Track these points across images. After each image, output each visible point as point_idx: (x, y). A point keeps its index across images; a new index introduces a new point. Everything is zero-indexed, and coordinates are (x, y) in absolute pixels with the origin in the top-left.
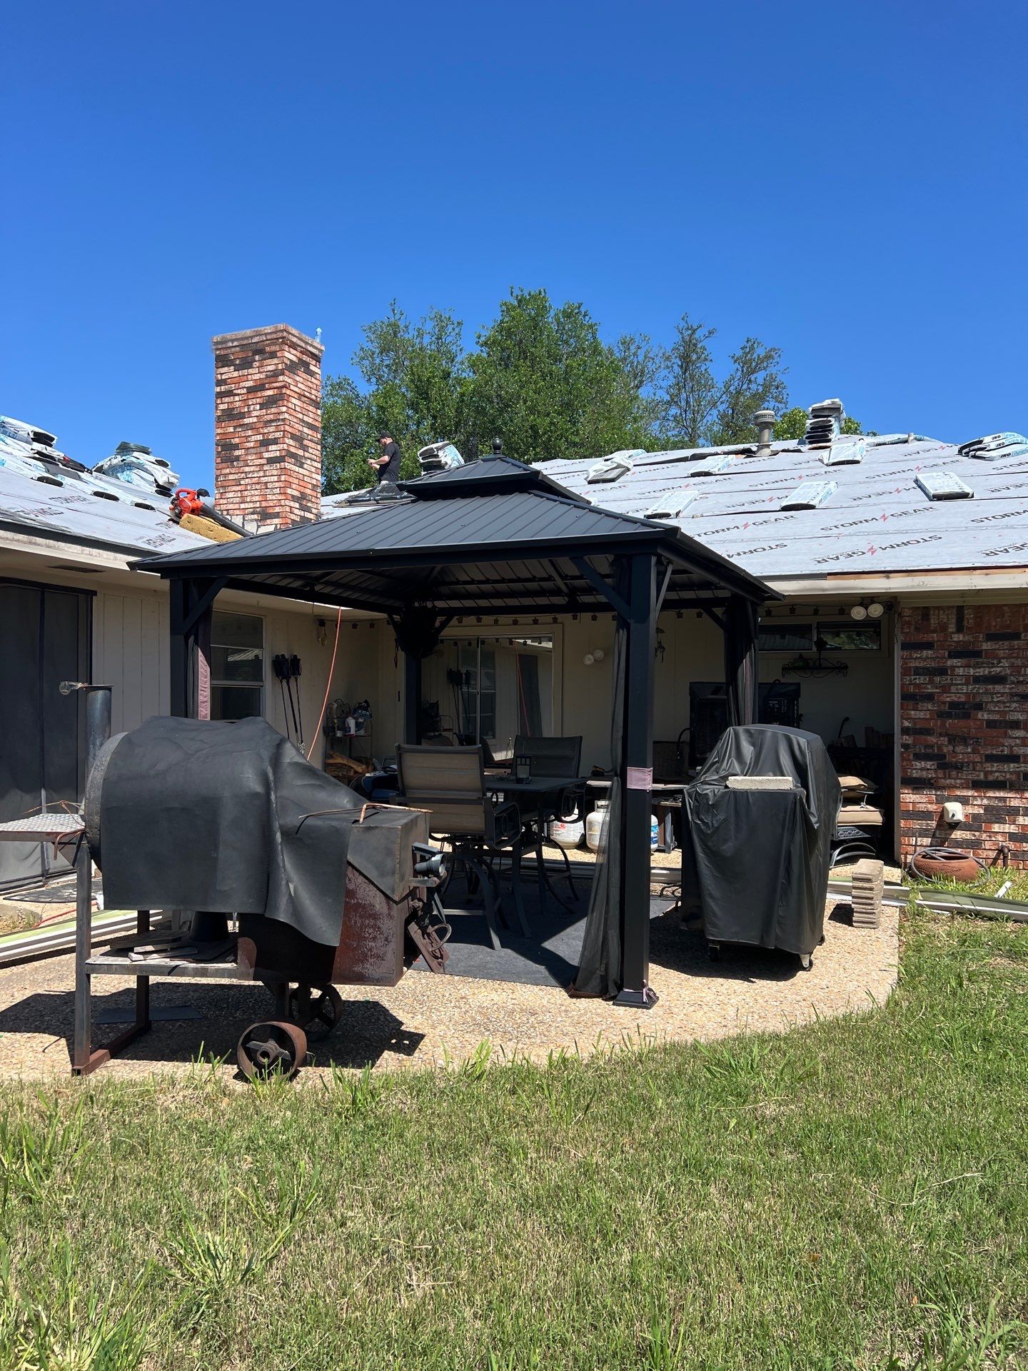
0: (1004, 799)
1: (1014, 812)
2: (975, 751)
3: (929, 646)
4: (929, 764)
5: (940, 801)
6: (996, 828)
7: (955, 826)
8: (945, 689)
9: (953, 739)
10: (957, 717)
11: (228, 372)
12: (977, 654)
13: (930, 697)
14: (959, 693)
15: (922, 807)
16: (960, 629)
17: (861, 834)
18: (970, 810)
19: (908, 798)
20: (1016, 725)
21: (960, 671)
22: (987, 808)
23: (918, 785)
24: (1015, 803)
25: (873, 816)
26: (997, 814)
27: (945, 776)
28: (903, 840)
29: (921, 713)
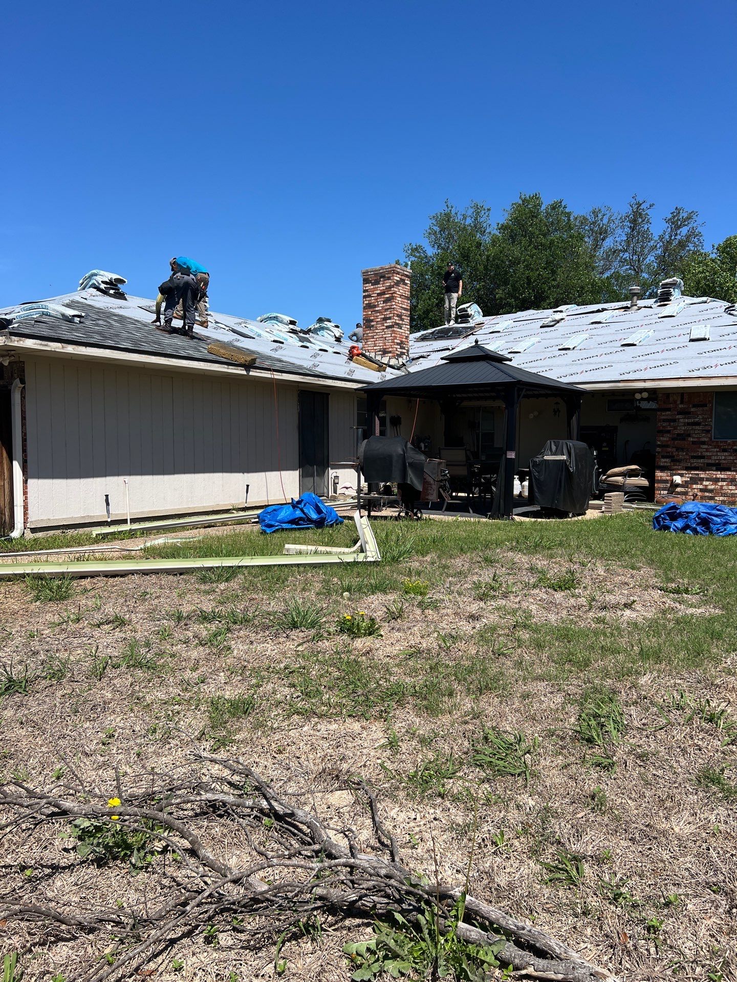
0: (698, 474)
1: (702, 480)
2: (687, 454)
3: (669, 410)
4: (667, 460)
5: (672, 475)
6: (694, 486)
7: (678, 485)
8: (675, 428)
9: (677, 449)
10: (680, 440)
11: (369, 286)
12: (689, 413)
13: (669, 432)
14: (681, 429)
15: (664, 478)
16: (682, 403)
17: (638, 490)
18: (684, 479)
19: (659, 474)
20: (704, 443)
21: (682, 420)
22: (691, 478)
23: (663, 469)
24: (702, 476)
25: (644, 482)
26: (695, 480)
27: (674, 466)
28: (657, 492)
29: (665, 438)
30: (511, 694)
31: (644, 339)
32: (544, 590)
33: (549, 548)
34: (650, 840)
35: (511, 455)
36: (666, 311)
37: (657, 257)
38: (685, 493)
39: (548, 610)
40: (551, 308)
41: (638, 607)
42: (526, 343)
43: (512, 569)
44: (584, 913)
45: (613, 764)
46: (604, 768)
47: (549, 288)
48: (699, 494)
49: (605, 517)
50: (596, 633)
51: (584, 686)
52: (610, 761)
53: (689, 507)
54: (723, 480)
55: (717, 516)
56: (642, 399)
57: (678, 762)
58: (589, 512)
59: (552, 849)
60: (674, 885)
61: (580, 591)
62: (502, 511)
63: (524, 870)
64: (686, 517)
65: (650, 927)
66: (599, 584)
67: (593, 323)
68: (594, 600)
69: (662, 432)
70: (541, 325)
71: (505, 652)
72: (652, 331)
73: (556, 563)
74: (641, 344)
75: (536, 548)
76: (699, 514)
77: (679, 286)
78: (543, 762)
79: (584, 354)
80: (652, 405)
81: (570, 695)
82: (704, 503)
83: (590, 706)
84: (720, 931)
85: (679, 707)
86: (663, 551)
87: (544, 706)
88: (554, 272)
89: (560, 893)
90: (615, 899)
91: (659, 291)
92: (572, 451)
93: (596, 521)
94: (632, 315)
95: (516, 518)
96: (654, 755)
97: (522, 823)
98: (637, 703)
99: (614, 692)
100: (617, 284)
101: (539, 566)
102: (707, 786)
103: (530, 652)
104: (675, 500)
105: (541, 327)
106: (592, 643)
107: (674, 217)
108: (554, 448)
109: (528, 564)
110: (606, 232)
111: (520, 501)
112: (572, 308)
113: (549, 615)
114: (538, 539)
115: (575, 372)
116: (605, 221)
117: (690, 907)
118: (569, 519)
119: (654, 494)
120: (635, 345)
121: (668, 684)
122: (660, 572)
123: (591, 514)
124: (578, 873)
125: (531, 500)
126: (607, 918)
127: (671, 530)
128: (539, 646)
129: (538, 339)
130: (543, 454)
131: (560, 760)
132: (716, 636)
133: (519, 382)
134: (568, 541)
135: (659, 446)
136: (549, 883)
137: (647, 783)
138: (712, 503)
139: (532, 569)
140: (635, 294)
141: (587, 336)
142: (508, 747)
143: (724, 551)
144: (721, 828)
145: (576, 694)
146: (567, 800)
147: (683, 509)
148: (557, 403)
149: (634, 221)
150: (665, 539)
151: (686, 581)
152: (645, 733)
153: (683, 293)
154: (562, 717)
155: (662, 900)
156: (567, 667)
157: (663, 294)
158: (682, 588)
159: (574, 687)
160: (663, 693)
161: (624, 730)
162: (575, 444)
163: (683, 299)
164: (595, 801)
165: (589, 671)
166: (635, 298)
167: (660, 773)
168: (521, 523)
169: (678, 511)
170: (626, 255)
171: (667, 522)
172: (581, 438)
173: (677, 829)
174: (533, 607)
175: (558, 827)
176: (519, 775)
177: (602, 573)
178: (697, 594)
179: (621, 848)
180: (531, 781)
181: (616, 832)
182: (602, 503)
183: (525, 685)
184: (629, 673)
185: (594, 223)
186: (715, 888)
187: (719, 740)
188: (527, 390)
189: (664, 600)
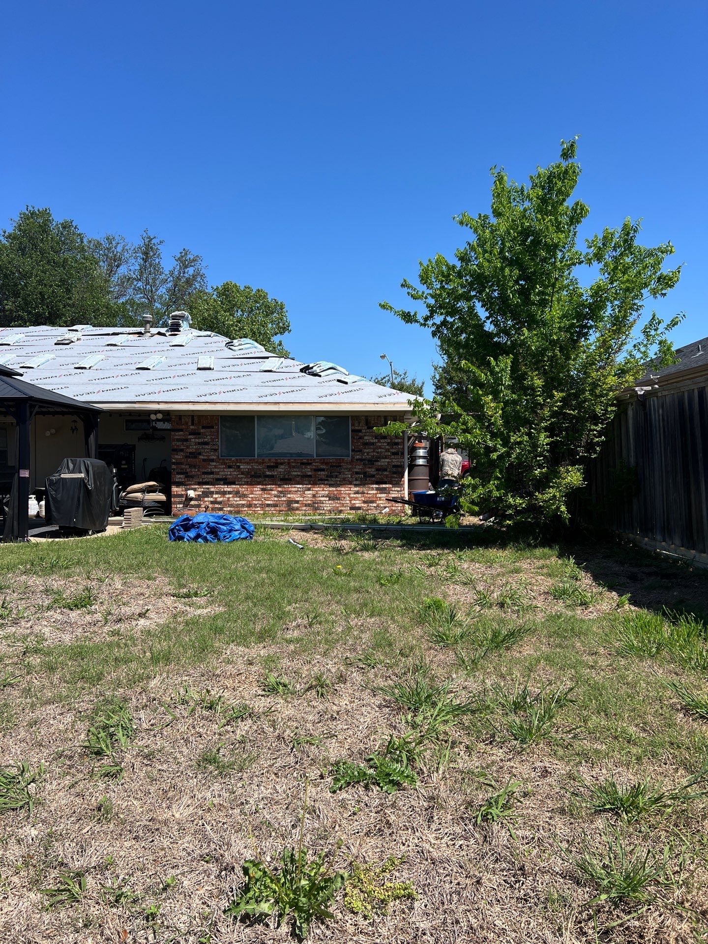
0: (208, 488)
1: (212, 493)
2: (199, 471)
3: (182, 430)
4: (182, 476)
5: (186, 490)
6: (206, 499)
7: (192, 499)
8: (188, 447)
9: (191, 466)
10: (192, 458)
12: (199, 434)
13: (182, 450)
14: (193, 448)
15: (179, 493)
16: (193, 424)
17: (157, 505)
18: (197, 493)
19: (175, 489)
20: (213, 460)
21: (193, 440)
22: (203, 492)
23: (178, 484)
24: (212, 490)
25: (162, 497)
26: (206, 494)
27: (188, 480)
28: (173, 506)
29: (179, 456)
30: (16, 725)
31: (157, 365)
32: (59, 611)
33: (67, 568)
34: (153, 832)
35: (25, 474)
36: (176, 340)
37: (169, 290)
38: (199, 506)
39: (63, 630)
40: (67, 326)
41: (152, 615)
42: (40, 359)
43: (25, 593)
44: (86, 926)
45: (121, 770)
46: (112, 776)
47: (65, 307)
48: (210, 506)
49: (125, 532)
50: (110, 645)
51: (96, 701)
52: (118, 768)
53: (200, 518)
54: (230, 493)
55: (223, 524)
56: (157, 420)
57: (181, 752)
58: (109, 528)
59: (54, 873)
60: (173, 868)
61: (97, 607)
62: (16, 533)
63: (24, 905)
64: (198, 528)
65: (148, 915)
66: (117, 598)
67: (108, 345)
68: (110, 614)
69: (177, 451)
70: (56, 342)
71: (12, 682)
72: (164, 357)
73: (73, 582)
74: (154, 368)
75: (53, 568)
76: (209, 524)
77: (187, 319)
78: (48, 786)
79: (101, 374)
80: (167, 426)
81: (80, 712)
82: (214, 513)
83: (100, 719)
84: (211, 896)
85: (184, 702)
86: (177, 560)
87: (52, 730)
88: (68, 291)
89: (61, 915)
90: (117, 901)
91: (170, 321)
92: (90, 469)
93: (115, 537)
94: (146, 340)
95: (32, 539)
96: (160, 751)
97: (23, 857)
98: (147, 706)
99: (126, 700)
100: (132, 311)
101: (55, 588)
102: (205, 768)
103: (40, 677)
104: (190, 512)
105: (56, 344)
106: (107, 656)
107: (182, 257)
108: (71, 466)
109: (43, 586)
110: (120, 259)
111: (38, 521)
112: (88, 329)
113: (63, 636)
114: (54, 559)
115: (91, 391)
116: (119, 249)
117: (186, 883)
118: (88, 537)
119: (171, 507)
120: (149, 369)
121: (176, 682)
122: (174, 580)
123: (111, 530)
124: (80, 888)
125: (49, 519)
126: (107, 922)
127: (185, 540)
128: (51, 669)
129: (53, 356)
130: (60, 472)
131: (68, 781)
132: (219, 631)
133: (31, 398)
134: (86, 559)
135: (174, 463)
136: (50, 909)
137: (153, 780)
138: (221, 513)
139: (47, 591)
140: (148, 322)
141: (103, 357)
142: (10, 782)
143: (228, 555)
144: (215, 802)
145: (88, 709)
146: (72, 819)
147: (195, 520)
148: (75, 421)
149: (146, 254)
150: (179, 548)
151: (195, 586)
152: (152, 733)
153: (191, 326)
154: (71, 736)
155: (161, 886)
156: (79, 685)
157: (173, 324)
158: (192, 592)
159: (85, 704)
160: (171, 691)
161: (132, 734)
162: (93, 462)
163: (190, 331)
164: (102, 811)
165: (102, 685)
166: (148, 325)
167: (165, 767)
168: (37, 544)
169: (191, 522)
170: (140, 284)
171: (182, 533)
172: (100, 456)
173: (177, 815)
174: (46, 631)
175: (61, 849)
176: (21, 808)
177: (120, 587)
178: (205, 596)
179: (125, 849)
180: (33, 810)
181: (121, 835)
182: (122, 518)
183: (32, 712)
184: (141, 679)
185: (109, 249)
186: (208, 858)
187: (217, 724)
188: (40, 407)
189: (176, 605)
